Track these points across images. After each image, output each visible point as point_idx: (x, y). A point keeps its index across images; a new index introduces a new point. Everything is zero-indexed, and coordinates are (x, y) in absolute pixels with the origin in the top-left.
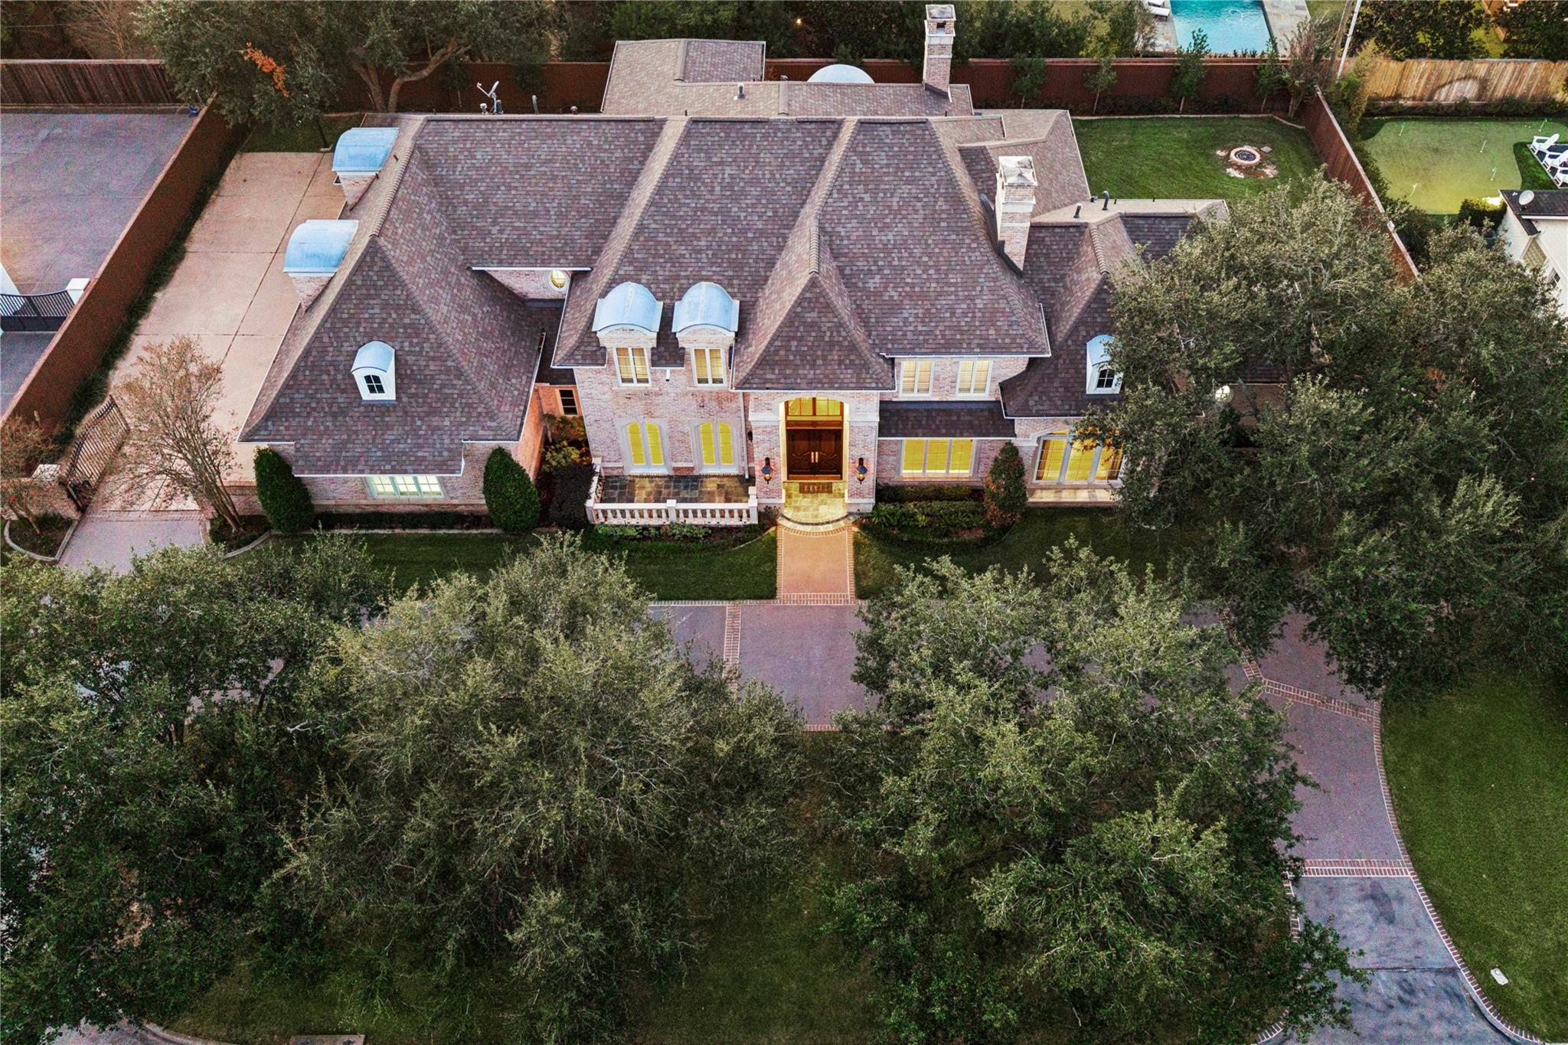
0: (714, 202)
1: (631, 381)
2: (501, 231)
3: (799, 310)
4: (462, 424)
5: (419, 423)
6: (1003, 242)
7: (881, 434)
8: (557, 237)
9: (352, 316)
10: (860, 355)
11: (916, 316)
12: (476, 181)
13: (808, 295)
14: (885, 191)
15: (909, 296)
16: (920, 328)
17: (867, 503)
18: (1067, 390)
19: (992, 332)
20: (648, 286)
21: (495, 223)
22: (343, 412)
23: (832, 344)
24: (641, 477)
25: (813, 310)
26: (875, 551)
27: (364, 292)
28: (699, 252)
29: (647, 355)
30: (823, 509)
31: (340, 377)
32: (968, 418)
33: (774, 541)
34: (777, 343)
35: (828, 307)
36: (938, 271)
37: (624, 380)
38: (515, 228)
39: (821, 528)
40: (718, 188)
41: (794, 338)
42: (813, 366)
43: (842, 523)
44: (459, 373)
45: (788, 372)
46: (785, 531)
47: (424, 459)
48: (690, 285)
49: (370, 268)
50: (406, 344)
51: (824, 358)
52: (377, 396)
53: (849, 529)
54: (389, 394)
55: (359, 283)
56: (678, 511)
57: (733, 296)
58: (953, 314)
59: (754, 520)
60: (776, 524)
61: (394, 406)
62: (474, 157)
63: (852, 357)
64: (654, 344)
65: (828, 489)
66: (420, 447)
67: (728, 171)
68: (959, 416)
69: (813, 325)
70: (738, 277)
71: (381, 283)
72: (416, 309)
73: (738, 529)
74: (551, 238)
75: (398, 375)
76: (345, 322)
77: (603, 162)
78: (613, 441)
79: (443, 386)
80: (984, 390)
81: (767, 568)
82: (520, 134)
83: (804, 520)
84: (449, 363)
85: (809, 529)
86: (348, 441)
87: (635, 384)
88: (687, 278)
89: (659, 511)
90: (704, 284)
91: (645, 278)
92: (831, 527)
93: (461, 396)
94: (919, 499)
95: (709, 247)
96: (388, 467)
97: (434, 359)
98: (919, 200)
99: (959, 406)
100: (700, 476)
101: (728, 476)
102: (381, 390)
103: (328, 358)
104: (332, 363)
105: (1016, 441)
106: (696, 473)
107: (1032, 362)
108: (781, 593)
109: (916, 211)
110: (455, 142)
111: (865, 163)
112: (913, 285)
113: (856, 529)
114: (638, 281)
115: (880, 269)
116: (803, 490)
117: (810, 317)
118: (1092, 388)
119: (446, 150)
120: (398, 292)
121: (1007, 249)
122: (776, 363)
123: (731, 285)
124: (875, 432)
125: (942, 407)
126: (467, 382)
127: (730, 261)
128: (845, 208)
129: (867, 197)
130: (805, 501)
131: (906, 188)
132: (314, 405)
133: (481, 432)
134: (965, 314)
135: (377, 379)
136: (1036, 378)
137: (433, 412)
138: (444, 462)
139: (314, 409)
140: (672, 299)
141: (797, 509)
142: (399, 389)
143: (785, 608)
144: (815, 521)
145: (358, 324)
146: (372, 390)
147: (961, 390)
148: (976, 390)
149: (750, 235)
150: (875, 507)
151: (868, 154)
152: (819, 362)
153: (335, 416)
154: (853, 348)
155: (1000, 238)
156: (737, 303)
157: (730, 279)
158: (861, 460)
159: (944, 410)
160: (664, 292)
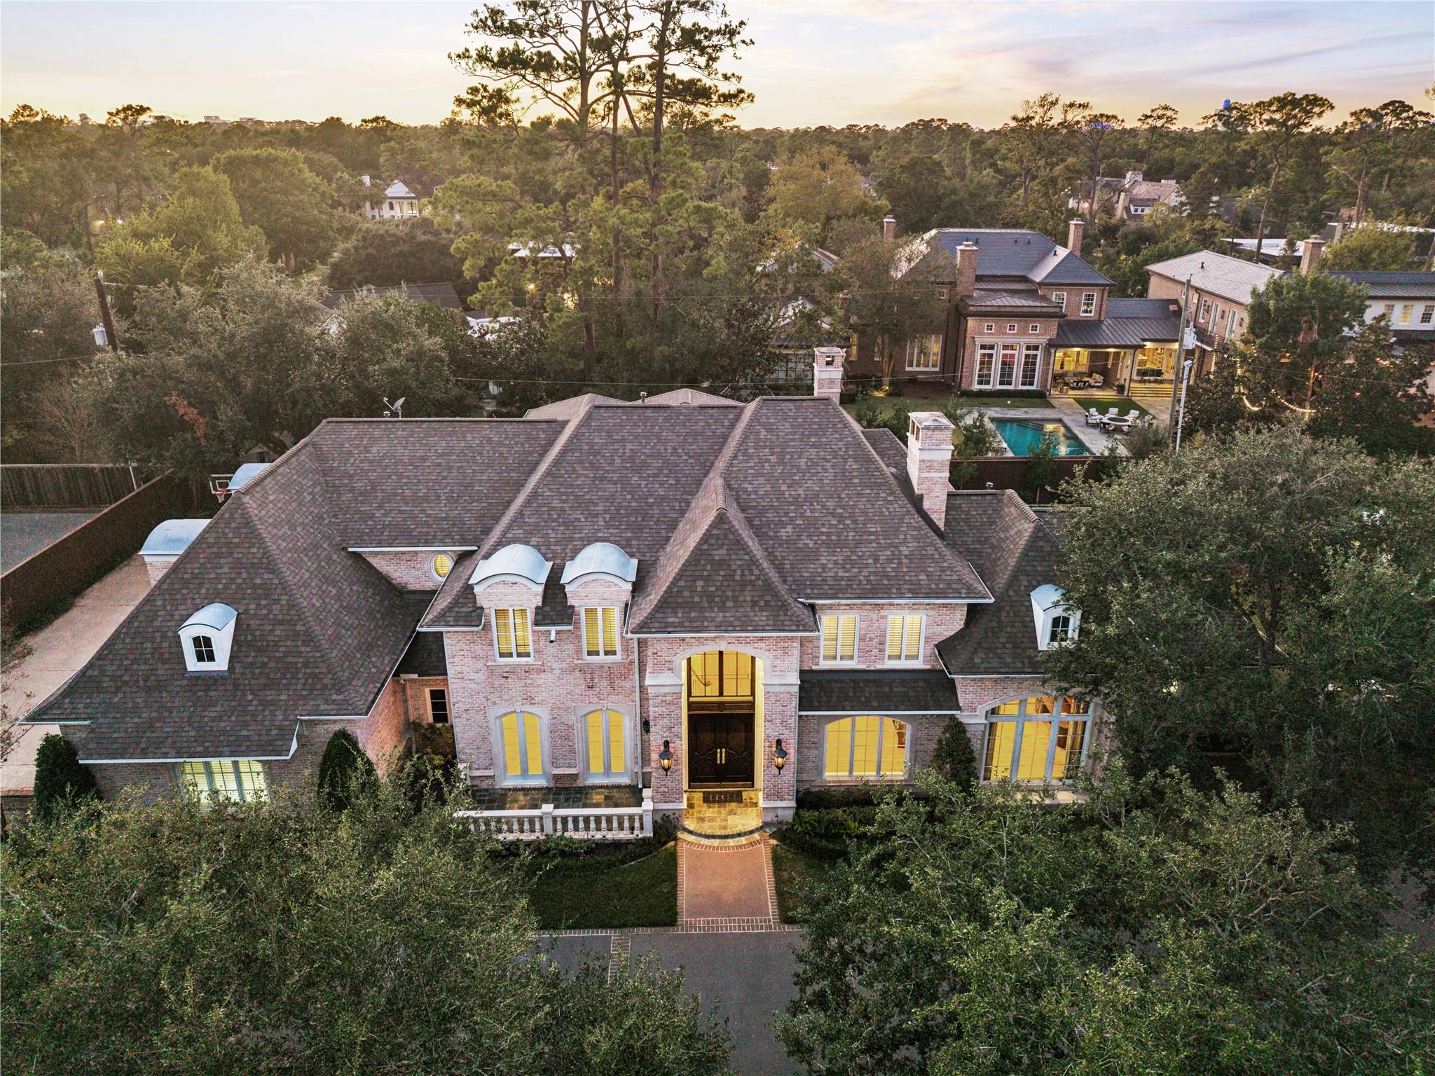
0: (614, 472)
1: (510, 655)
2: (385, 515)
3: (705, 547)
4: (304, 698)
5: (250, 697)
6: (922, 496)
7: (802, 707)
8: (444, 519)
9: (195, 577)
10: (776, 595)
11: (836, 563)
12: (367, 472)
13: (715, 532)
14: (791, 454)
15: (827, 544)
16: (841, 574)
17: (787, 806)
18: (1016, 646)
19: (923, 577)
20: (537, 547)
21: (380, 507)
22: (160, 687)
23: (743, 585)
24: (515, 790)
25: (721, 547)
26: (801, 866)
27: (215, 550)
28: (596, 516)
29: (530, 616)
30: (732, 820)
31: (165, 645)
32: (900, 689)
33: (673, 858)
34: (682, 583)
35: (739, 544)
36: (855, 521)
37: (502, 655)
38: (400, 512)
39: (731, 842)
40: (618, 461)
41: (701, 577)
42: (723, 608)
43: (756, 836)
44: (309, 638)
45: (693, 615)
46: (687, 845)
47: (247, 738)
48: (584, 546)
49: (228, 524)
50: (253, 606)
51: (735, 599)
52: (206, 666)
53: (766, 843)
54: (221, 663)
55: (212, 540)
56: (554, 819)
57: (632, 555)
58: (876, 560)
59: (649, 833)
60: (676, 839)
61: (223, 678)
62: (369, 452)
63: (768, 598)
64: (538, 601)
65: (737, 798)
66: (245, 725)
67: (629, 446)
68: (891, 688)
69: (722, 564)
70: (638, 538)
71: (236, 540)
72: (272, 568)
73: (628, 842)
74: (438, 520)
75: (236, 640)
76: (186, 584)
77: (501, 454)
78: (484, 738)
79: (286, 654)
80: (917, 657)
81: (665, 889)
82: (419, 433)
83: (709, 832)
84: (298, 628)
85: (716, 842)
86: (158, 720)
87: (515, 660)
88: (581, 539)
89: (532, 820)
90: (599, 544)
91: (534, 540)
92: (743, 840)
93: (306, 665)
94: (848, 804)
95: (606, 512)
96: (199, 749)
97: (281, 623)
98: (828, 461)
99: (892, 676)
100: (585, 787)
101: (618, 787)
102: (211, 657)
103: (156, 624)
104: (158, 630)
105: (964, 717)
106: (580, 783)
107: (972, 609)
108: (683, 919)
109: (825, 470)
110: (349, 439)
111: (770, 431)
112: (829, 534)
113: (774, 842)
114: (527, 543)
115: (792, 520)
116: (707, 799)
117: (719, 554)
118: (1044, 642)
119: (342, 446)
120: (254, 550)
121: (926, 505)
122: (680, 605)
123: (630, 546)
124: (795, 703)
125: (871, 677)
126: (317, 649)
127: (629, 524)
128: (751, 468)
129: (773, 459)
130: (710, 812)
131: (813, 451)
132: (126, 678)
133: (326, 707)
134: (890, 561)
135: (207, 641)
136: (977, 632)
137: (271, 685)
138: (270, 743)
139: (126, 683)
140: (564, 559)
141: (702, 820)
142: (233, 658)
143: (690, 937)
144: (723, 832)
145: (201, 585)
146: (200, 658)
147: (890, 657)
148: (907, 657)
149: (651, 500)
150: (797, 814)
151: (773, 424)
152: (729, 604)
153: (148, 690)
154: (768, 587)
155: (917, 491)
156: (635, 562)
157: (629, 540)
158: (779, 742)
159: (872, 681)
160: (554, 552)
